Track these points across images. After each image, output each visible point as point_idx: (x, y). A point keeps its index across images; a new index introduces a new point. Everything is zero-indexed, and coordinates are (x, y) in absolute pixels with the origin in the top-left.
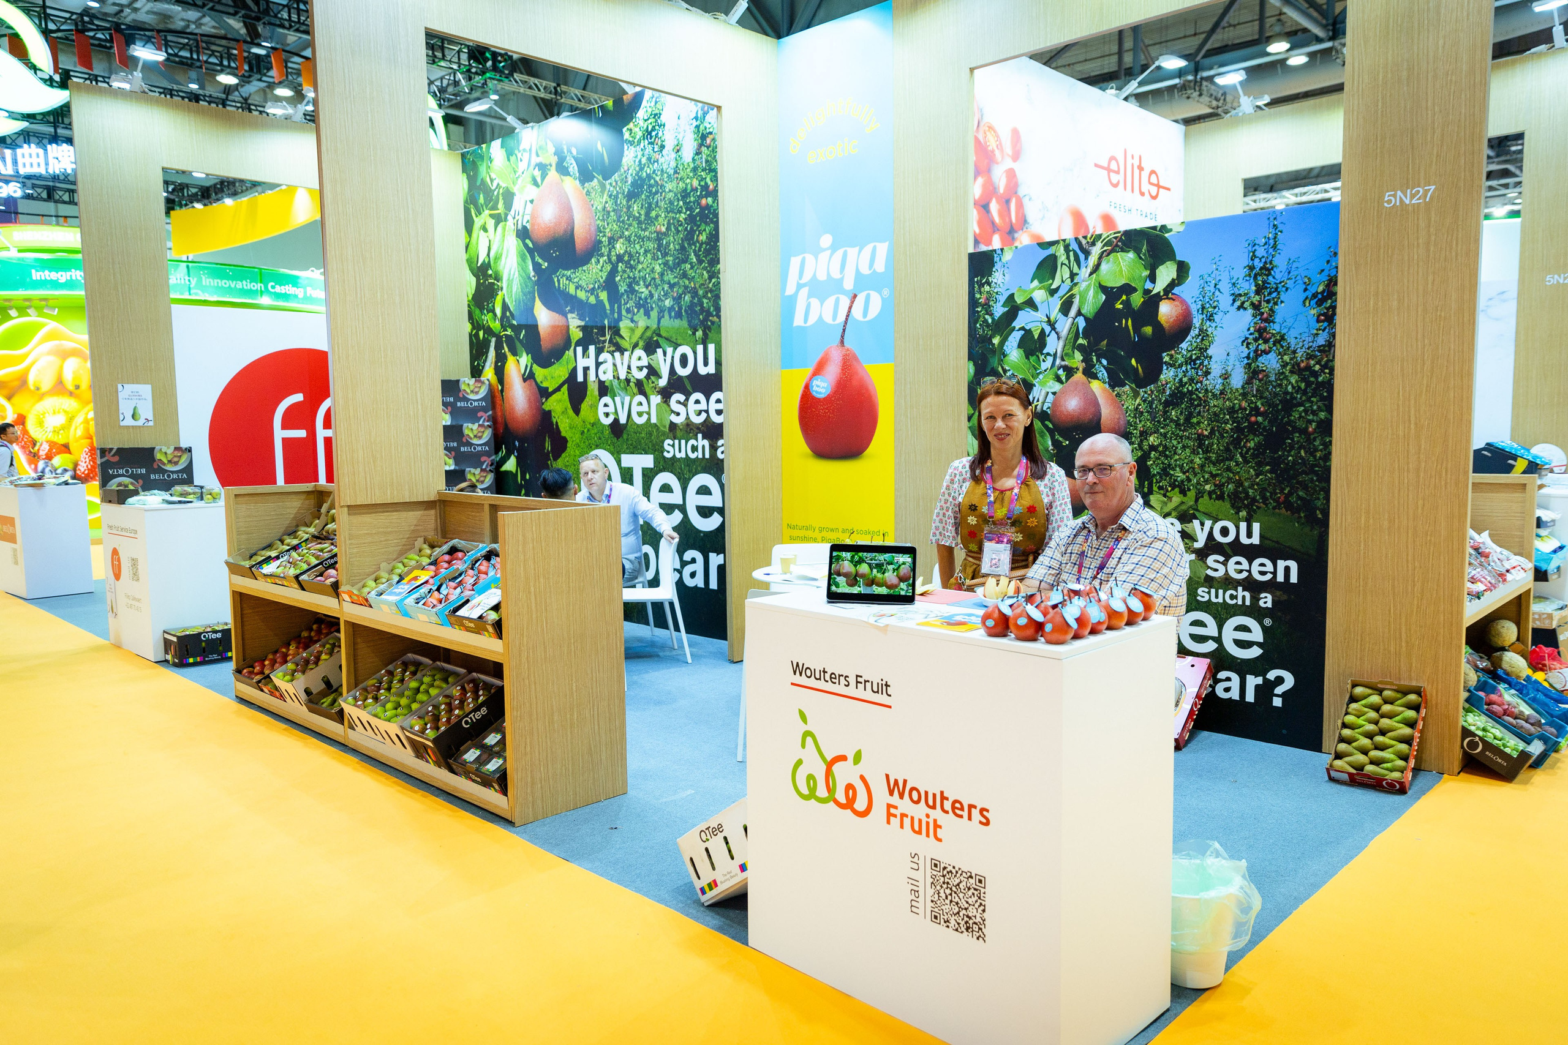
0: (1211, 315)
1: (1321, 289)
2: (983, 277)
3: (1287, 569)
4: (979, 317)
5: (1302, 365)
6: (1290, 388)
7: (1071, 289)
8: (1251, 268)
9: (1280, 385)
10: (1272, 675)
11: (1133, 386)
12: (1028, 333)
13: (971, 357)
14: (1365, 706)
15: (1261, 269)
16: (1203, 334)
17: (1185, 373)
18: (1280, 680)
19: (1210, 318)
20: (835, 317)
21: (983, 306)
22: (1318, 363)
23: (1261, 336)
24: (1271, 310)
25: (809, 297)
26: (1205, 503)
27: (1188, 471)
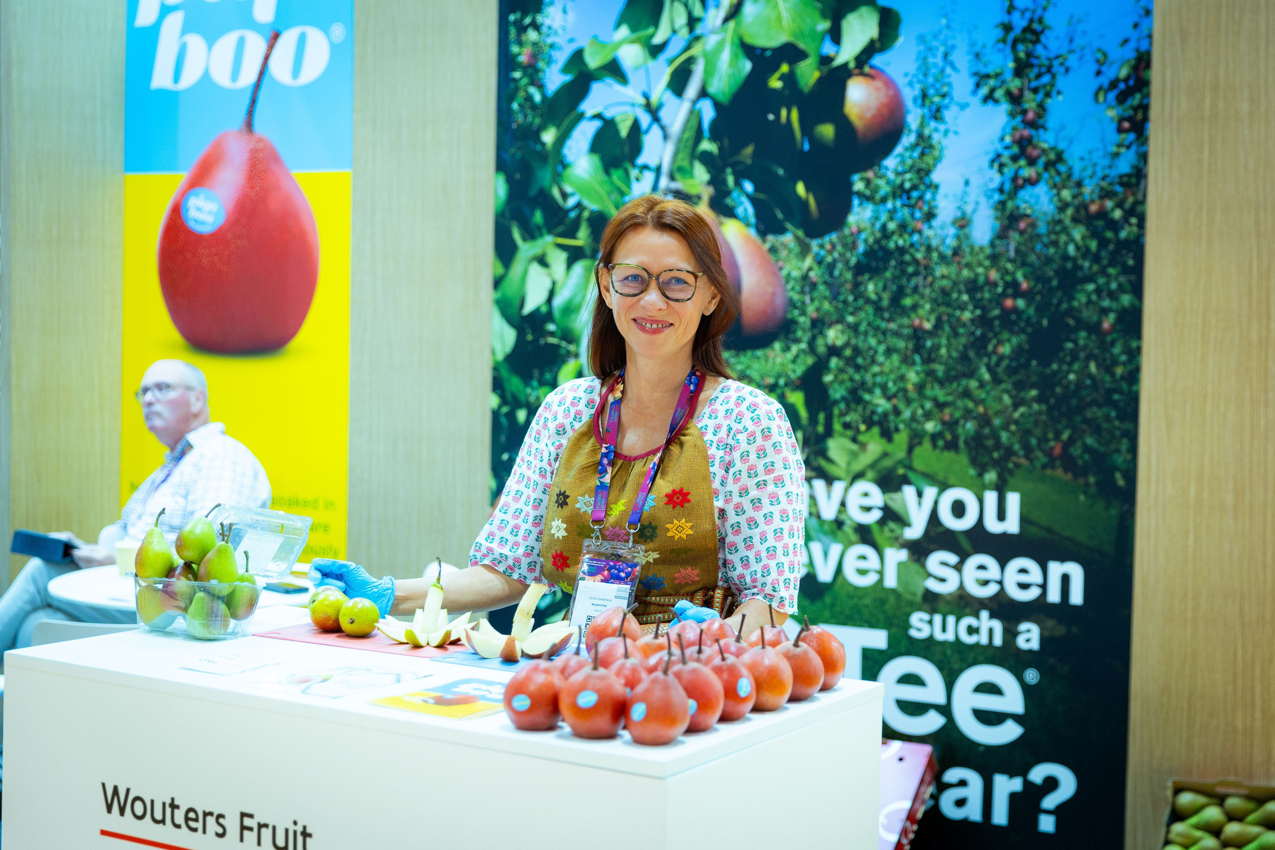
0: (938, 110)
1: (1124, 72)
2: (525, 14)
3: (1065, 580)
4: (517, 89)
5: (1093, 208)
6: (1071, 250)
7: (688, 47)
8: (1007, 28)
9: (1055, 243)
10: (1038, 774)
11: (800, 233)
12: (608, 126)
13: (501, 166)
14: (1197, 827)
15: (1026, 30)
16: (924, 143)
17: (892, 213)
18: (1051, 784)
19: (937, 115)
20: (235, 74)
21: (525, 68)
22: (1119, 205)
23: (1023, 152)
24: (1041, 106)
25: (186, 29)
26: (925, 456)
27: (895, 396)
